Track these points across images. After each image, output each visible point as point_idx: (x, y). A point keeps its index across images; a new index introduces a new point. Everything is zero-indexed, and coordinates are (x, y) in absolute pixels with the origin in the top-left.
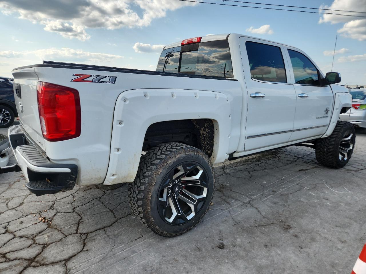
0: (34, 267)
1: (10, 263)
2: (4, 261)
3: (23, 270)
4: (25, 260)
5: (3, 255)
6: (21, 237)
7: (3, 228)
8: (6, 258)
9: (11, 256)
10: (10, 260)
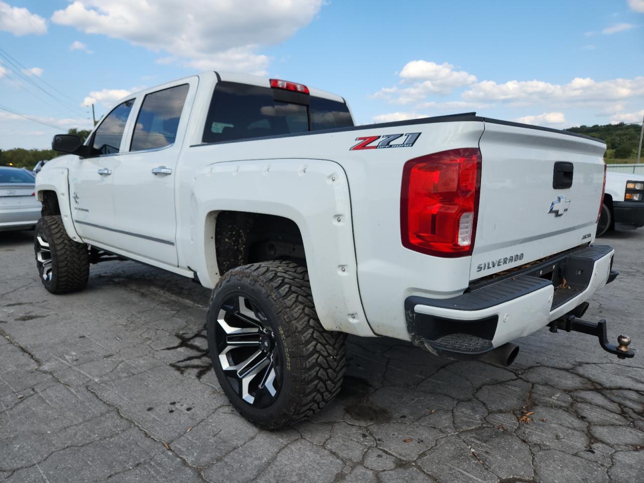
0: (601, 385)
1: (623, 402)
2: (626, 408)
3: (613, 389)
4: (603, 395)
5: (623, 415)
6: (583, 418)
7: (594, 451)
8: (622, 410)
9: (614, 407)
10: (620, 404)
